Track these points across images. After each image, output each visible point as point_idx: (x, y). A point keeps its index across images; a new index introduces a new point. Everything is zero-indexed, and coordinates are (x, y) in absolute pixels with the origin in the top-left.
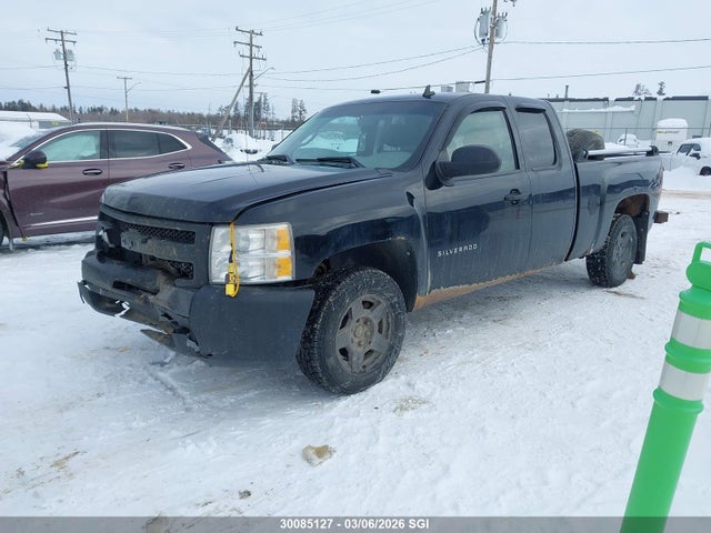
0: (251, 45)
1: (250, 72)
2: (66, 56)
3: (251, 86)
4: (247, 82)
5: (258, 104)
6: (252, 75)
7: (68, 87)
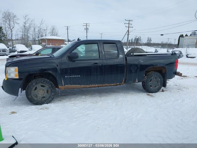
0: (129, 24)
1: (128, 31)
2: (87, 29)
3: (128, 35)
4: (127, 34)
5: (138, 39)
6: (129, 32)
7: (87, 37)
